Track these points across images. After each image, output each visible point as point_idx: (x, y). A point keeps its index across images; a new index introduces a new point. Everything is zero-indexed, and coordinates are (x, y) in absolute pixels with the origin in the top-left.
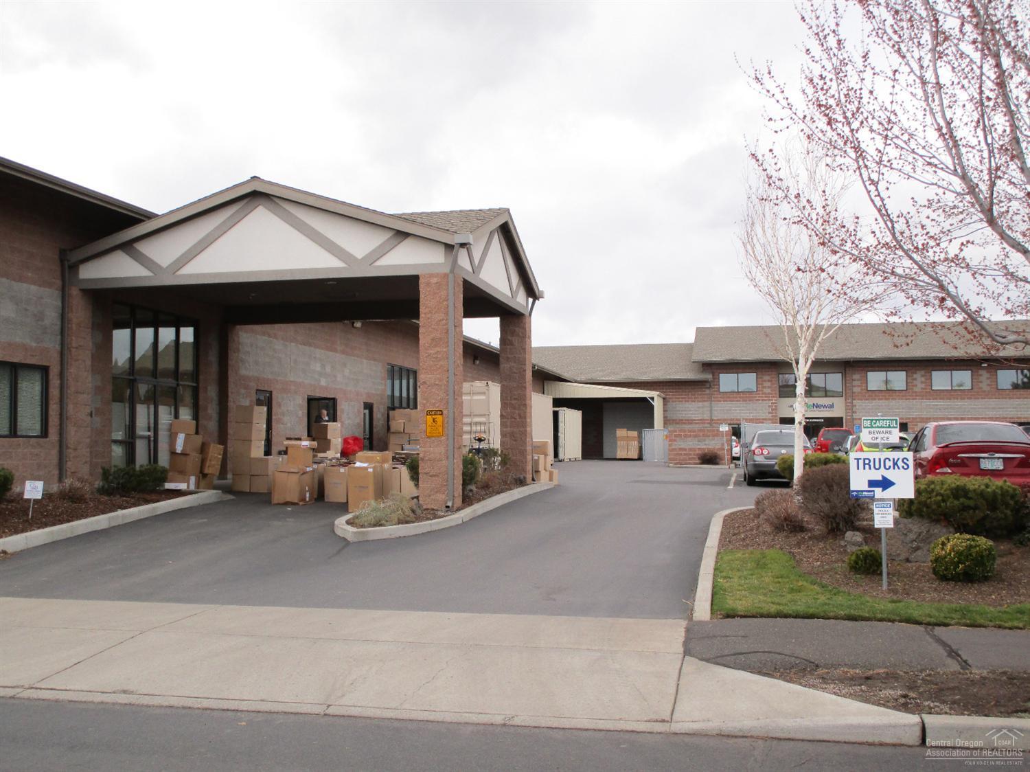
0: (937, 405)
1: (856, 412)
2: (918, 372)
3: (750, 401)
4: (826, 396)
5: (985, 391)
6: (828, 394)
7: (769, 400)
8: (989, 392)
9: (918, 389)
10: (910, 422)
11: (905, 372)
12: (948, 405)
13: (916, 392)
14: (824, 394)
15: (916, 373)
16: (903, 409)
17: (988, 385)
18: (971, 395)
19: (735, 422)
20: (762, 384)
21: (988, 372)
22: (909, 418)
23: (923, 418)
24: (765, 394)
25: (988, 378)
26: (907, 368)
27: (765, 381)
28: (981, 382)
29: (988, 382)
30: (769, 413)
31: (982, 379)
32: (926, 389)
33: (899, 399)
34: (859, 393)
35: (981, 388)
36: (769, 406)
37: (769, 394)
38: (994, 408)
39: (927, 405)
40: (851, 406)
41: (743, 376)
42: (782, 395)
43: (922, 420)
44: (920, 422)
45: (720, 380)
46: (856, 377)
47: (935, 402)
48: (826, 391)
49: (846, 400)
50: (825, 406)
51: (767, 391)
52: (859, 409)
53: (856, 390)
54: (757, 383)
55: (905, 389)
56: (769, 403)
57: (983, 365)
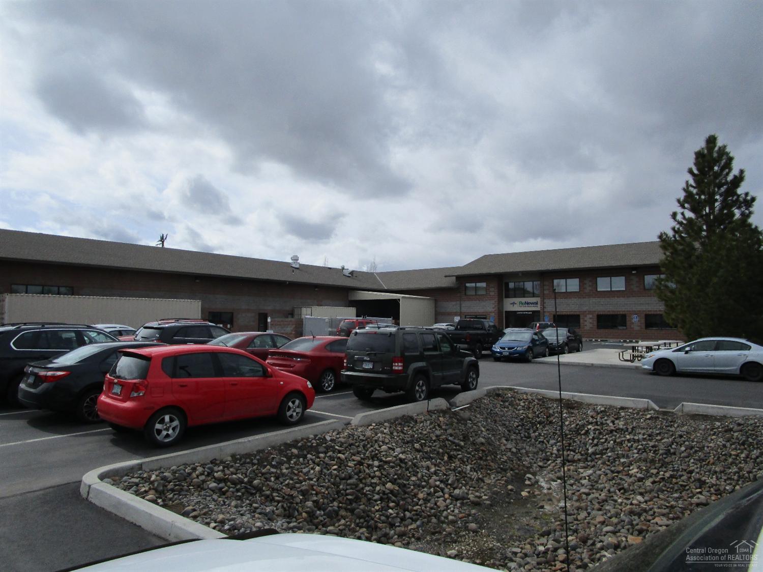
0: (600, 302)
1: (546, 307)
2: (588, 279)
3: (482, 300)
4: (533, 297)
5: (635, 291)
6: (535, 295)
7: (493, 300)
8: (638, 291)
9: (587, 291)
10: (582, 314)
11: (578, 279)
12: (608, 302)
13: (586, 293)
14: (532, 295)
15: (586, 279)
16: (576, 305)
17: (637, 287)
18: (625, 294)
20: (489, 290)
21: (637, 277)
22: (581, 311)
24: (491, 296)
25: (637, 282)
26: (580, 276)
27: (491, 287)
28: (632, 284)
29: (637, 284)
30: (493, 308)
31: (632, 282)
32: (592, 290)
33: (574, 298)
34: (548, 294)
35: (632, 289)
36: (493, 304)
39: (593, 302)
40: (543, 304)
41: (479, 285)
42: (507, 296)
43: (590, 312)
44: (588, 314)
45: (466, 287)
46: (546, 283)
47: (598, 300)
48: (533, 293)
49: (541, 299)
50: (532, 303)
51: (492, 294)
52: (547, 305)
53: (546, 292)
54: (486, 289)
55: (578, 291)
56: (493, 302)
57: (633, 272)
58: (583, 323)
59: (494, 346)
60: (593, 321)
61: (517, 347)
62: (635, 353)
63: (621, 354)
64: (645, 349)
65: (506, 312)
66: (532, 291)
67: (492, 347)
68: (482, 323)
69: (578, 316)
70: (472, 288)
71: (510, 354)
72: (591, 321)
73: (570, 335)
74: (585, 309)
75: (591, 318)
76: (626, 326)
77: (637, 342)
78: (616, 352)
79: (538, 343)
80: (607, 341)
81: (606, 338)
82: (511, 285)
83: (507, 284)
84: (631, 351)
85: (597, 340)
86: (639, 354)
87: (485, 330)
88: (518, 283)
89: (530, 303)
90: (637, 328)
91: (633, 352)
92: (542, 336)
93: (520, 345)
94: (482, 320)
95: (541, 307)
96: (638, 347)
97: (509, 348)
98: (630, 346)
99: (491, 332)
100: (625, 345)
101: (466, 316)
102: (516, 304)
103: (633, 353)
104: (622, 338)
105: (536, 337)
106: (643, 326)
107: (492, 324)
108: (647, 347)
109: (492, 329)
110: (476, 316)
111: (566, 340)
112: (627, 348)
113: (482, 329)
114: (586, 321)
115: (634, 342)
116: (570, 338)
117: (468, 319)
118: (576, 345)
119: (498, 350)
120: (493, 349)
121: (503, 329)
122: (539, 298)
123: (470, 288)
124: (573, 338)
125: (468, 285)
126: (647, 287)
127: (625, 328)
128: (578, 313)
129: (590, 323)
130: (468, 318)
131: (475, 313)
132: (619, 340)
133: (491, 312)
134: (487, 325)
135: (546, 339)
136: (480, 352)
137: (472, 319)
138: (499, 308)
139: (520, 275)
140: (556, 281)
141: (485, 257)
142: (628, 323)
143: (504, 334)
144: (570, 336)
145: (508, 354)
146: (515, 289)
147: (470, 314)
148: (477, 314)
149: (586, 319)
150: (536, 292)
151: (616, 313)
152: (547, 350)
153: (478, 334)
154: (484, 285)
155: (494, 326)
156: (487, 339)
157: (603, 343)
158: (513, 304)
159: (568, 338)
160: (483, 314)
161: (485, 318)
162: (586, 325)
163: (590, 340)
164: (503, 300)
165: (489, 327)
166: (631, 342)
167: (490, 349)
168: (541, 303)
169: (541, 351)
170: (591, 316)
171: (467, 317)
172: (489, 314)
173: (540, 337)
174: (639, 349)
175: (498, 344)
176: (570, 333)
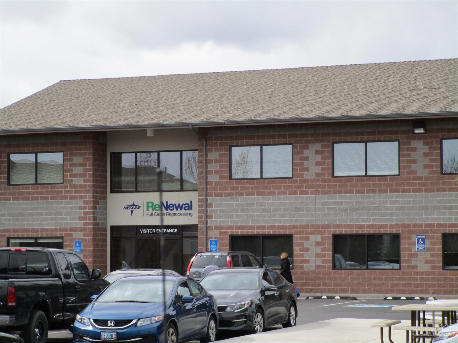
0: (341, 203)
1: (211, 217)
2: (310, 145)
3: (52, 198)
4: (182, 190)
5: (420, 178)
6: (186, 186)
7: (81, 197)
8: (427, 178)
9: (309, 176)
10: (297, 233)
11: (290, 147)
12: (358, 203)
13: (307, 181)
14: (178, 186)
15: (307, 148)
16: (285, 210)
17: (426, 167)
18: (397, 185)
19: (30, 234)
20: (71, 171)
21: (425, 144)
22: (296, 227)
23: (318, 227)
24: (75, 186)
25: (425, 155)
26: (293, 140)
27: (75, 165)
28: (415, 162)
29: (427, 161)
30: (80, 219)
31: (414, 155)
32: (323, 175)
33: (279, 194)
34: (217, 183)
35: (414, 172)
36: (80, 208)
37: (81, 186)
38: (434, 208)
39: (324, 204)
40: (205, 206)
41: (43, 158)
42: (117, 188)
43: (317, 229)
44: (313, 233)
45: (10, 165)
46: (213, 155)
47: (337, 198)
48: (182, 181)
49: (200, 195)
50: (179, 207)
51: (79, 181)
52: (216, 211)
53: (212, 178)
54: (64, 169)
55: (290, 175)
56: (81, 203)
57: (417, 131)
58: (302, 255)
59: (78, 317)
60: (323, 250)
61: (139, 319)
62: (416, 329)
63: (386, 330)
64: (441, 318)
65: (112, 227)
66: (178, 176)
67: (73, 320)
68: (49, 258)
69: (289, 237)
70: (26, 165)
71: (120, 336)
72: (318, 250)
73: (266, 284)
74: (304, 220)
75: (318, 244)
76: (398, 262)
77: (423, 300)
78: (373, 326)
79: (189, 306)
80: (355, 298)
81: (353, 291)
82: (128, 161)
83: (117, 158)
84: (410, 322)
85: (333, 298)
86: (427, 329)
87: (58, 276)
88: (144, 155)
89: (174, 206)
90: (423, 267)
91: (413, 324)
92: (201, 289)
93: (146, 313)
94: (50, 250)
95: (200, 217)
96: (424, 312)
97: (118, 323)
98: (405, 312)
99: (72, 280)
100: (396, 307)
101: (8, 239)
102: (138, 208)
103: (414, 328)
104: (391, 291)
105: (184, 292)
106: (439, 261)
107: (74, 260)
108: (445, 313)
109: (76, 272)
110: (36, 239)
111: (257, 298)
112: (398, 316)
113: (48, 273)
114: (307, 250)
115: (417, 302)
116: (267, 293)
117: (13, 249)
118: (282, 310)
119: (90, 328)
120: (77, 324)
121: (105, 273)
122: (196, 193)
123: (22, 164)
124: (277, 294)
125: (14, 158)
126: (448, 168)
127: (396, 266)
128: (288, 232)
129: (317, 255)
130: (15, 245)
131: (33, 230)
132: (381, 296)
133: (75, 230)
134: (62, 266)
135: (211, 297)
136: (43, 333)
137: (23, 249)
138: (95, 219)
139: (150, 133)
140: (237, 152)
141: (63, 84)
142: (404, 255)
143: (106, 285)
144: (268, 290)
145: (114, 336)
146: (136, 170)
147: (21, 234)
148: (40, 234)
149: (307, 244)
150: (189, 177)
151: (377, 231)
152: (213, 324)
153: (37, 288)
154: (57, 158)
155: (82, 266)
156: (61, 300)
157: (348, 305)
158: (133, 207)
159: (263, 292)
160: (54, 234)
161: (60, 246)
162: (307, 261)
163: (316, 298)
164: (105, 198)
165: (67, 268)
166: (410, 299)
167: (68, 324)
168: (200, 206)
169: (198, 327)
170: (319, 238)
171: (12, 241)
172: (71, 235)
173: (196, 291)
174: (427, 317)
175: (91, 313)
176: (270, 282)
